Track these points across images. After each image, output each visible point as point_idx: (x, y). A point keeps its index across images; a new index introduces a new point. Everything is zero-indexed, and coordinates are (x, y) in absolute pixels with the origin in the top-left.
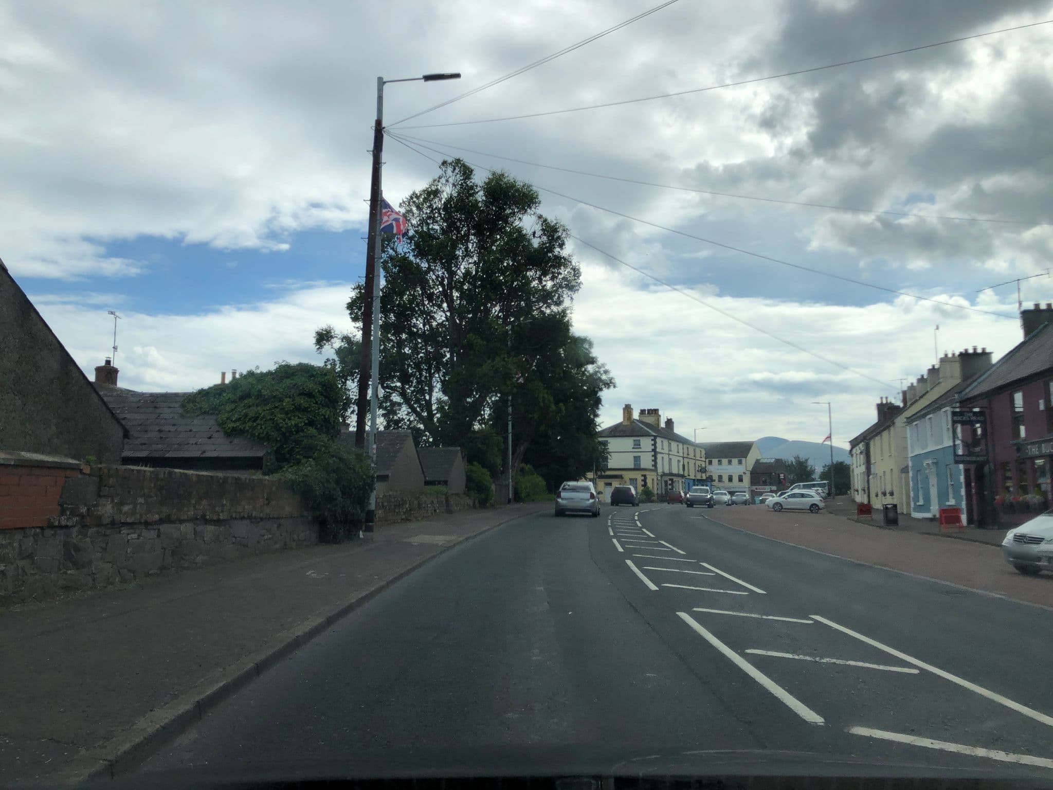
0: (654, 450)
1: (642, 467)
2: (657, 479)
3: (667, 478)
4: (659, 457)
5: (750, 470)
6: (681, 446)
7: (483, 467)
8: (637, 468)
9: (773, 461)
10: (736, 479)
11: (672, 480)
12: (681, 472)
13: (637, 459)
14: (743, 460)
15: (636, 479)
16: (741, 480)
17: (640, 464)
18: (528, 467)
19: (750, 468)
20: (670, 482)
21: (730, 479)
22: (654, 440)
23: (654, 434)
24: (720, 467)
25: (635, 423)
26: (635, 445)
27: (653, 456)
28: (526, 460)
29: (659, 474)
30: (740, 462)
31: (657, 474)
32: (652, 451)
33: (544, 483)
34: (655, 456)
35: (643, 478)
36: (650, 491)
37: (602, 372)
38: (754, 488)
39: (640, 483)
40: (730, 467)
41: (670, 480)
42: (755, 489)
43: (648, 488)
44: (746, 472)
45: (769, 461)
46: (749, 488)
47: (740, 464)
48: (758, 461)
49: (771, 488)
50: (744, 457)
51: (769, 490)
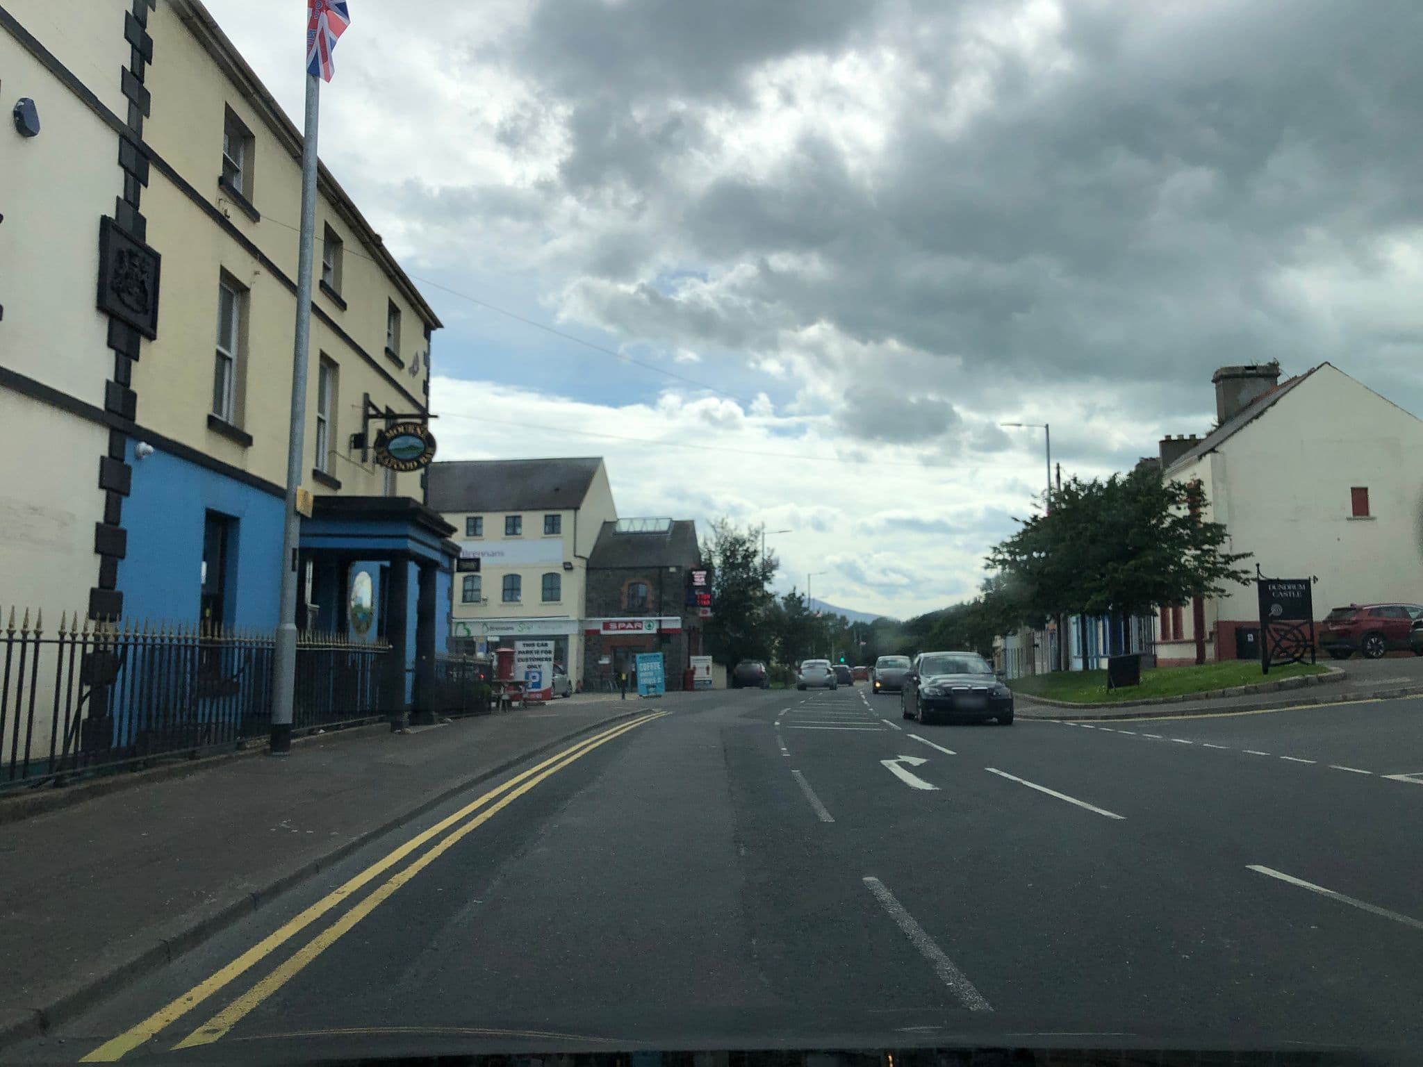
5: (587, 555)
9: (664, 526)
10: (531, 588)
14: (566, 517)
16: (550, 591)
19: (586, 550)
21: (512, 587)
30: (552, 526)
38: (597, 623)
40: (512, 544)
42: (600, 627)
44: (570, 564)
45: (650, 527)
46: (581, 621)
47: (553, 532)
48: (608, 526)
49: (660, 621)
50: (567, 508)
51: (654, 631)
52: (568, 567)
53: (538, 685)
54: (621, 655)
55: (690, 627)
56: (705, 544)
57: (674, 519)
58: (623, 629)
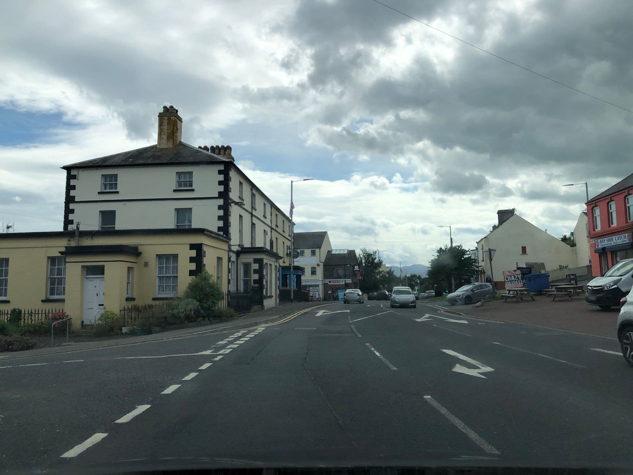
0: (224, 195)
1: (194, 226)
2: (229, 259)
3: (249, 258)
4: (235, 211)
8: (181, 230)
9: (346, 252)
10: (308, 271)
11: (259, 261)
13: (183, 212)
14: (317, 251)
15: (175, 257)
16: (313, 272)
17: (190, 221)
19: (323, 260)
20: (256, 266)
22: (225, 173)
23: (225, 160)
25: (185, 146)
26: (180, 184)
27: (220, 207)
29: (235, 248)
30: (313, 253)
31: (230, 250)
32: (219, 198)
34: (225, 208)
35: (193, 253)
36: (212, 286)
39: (185, 265)
40: (302, 258)
41: (256, 261)
42: (328, 282)
43: (206, 279)
44: (319, 264)
45: (342, 252)
46: (322, 281)
47: (313, 255)
48: (329, 252)
49: (345, 281)
50: (318, 248)
51: (344, 283)
52: (318, 265)
53: (315, 297)
54: (334, 290)
55: (354, 282)
56: (360, 256)
57: (349, 250)
58: (334, 283)
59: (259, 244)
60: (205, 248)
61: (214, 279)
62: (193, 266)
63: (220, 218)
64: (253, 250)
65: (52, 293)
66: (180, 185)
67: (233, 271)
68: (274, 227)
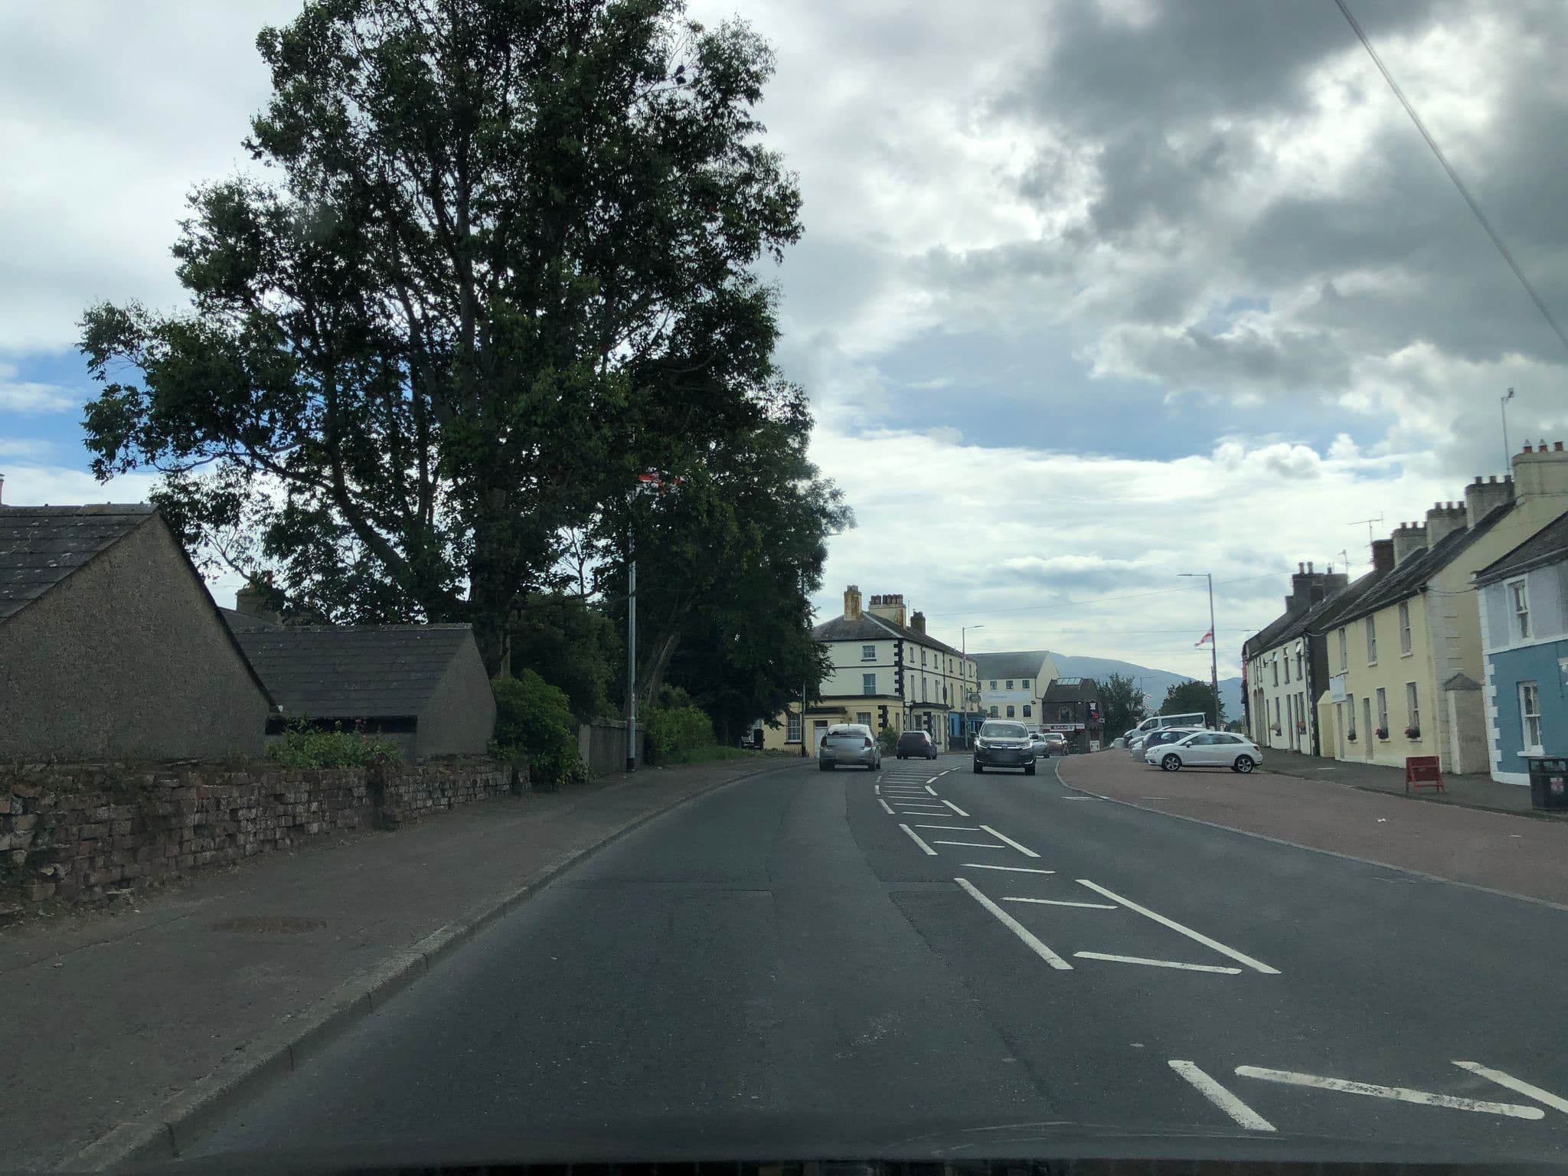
0: (899, 664)
1: (878, 692)
2: (904, 712)
3: (920, 712)
4: (907, 674)
5: (1042, 696)
6: (940, 655)
7: (550, 682)
8: (869, 696)
11: (928, 714)
12: (942, 702)
13: (869, 679)
14: (1031, 681)
15: (869, 714)
16: (1027, 713)
17: (874, 688)
18: (677, 692)
19: (1042, 694)
20: (925, 718)
21: (1011, 713)
22: (899, 646)
23: (899, 636)
24: (994, 693)
25: (866, 618)
27: (896, 673)
28: (671, 679)
29: (908, 704)
30: (1026, 685)
31: (905, 706)
32: (895, 666)
33: (709, 723)
34: (900, 673)
35: (881, 712)
36: (892, 734)
37: (827, 496)
38: (1048, 726)
39: (876, 720)
40: (1010, 693)
41: (925, 714)
42: (1050, 728)
43: (891, 729)
44: (1035, 701)
45: (1072, 683)
46: (1041, 725)
47: (1027, 688)
48: (1051, 683)
49: (1075, 726)
50: (1031, 677)
51: (1073, 730)
52: (1034, 703)
55: (1091, 728)
58: (1059, 728)
59: (931, 699)
60: (888, 708)
61: (894, 725)
62: (881, 721)
63: (896, 682)
64: (925, 705)
65: (790, 738)
66: (866, 656)
67: (908, 722)
68: (947, 673)
